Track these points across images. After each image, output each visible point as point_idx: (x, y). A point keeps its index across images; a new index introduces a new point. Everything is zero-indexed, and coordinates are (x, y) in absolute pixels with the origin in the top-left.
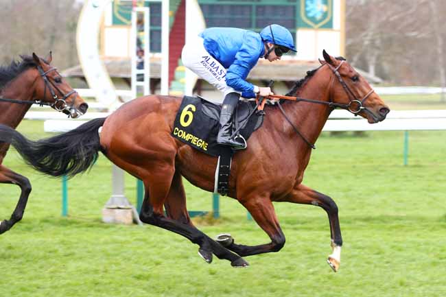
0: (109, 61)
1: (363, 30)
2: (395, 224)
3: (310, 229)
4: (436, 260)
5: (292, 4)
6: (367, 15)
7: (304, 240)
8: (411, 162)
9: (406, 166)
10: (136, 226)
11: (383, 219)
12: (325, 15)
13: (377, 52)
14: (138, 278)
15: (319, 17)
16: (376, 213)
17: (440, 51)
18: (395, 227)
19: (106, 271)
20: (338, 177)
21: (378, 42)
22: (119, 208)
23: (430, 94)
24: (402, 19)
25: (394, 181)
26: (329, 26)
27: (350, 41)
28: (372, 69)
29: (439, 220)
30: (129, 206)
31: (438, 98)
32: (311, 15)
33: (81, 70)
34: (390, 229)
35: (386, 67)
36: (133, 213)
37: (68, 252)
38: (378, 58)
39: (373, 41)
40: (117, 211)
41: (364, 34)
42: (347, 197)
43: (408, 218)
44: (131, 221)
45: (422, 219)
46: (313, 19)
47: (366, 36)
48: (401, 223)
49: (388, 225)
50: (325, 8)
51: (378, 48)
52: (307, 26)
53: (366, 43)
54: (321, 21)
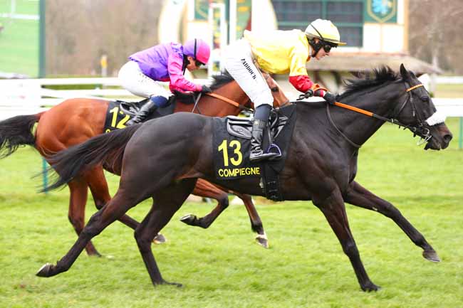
1: (426, 24)
2: (445, 203)
7: (358, 218)
9: (460, 149)
10: (205, 204)
11: (432, 199)
12: (390, 10)
13: (439, 45)
14: (202, 251)
15: (384, 12)
16: (427, 193)
18: (444, 206)
20: (397, 160)
21: (441, 36)
25: (448, 163)
26: (393, 20)
27: (414, 35)
28: (435, 61)
32: (377, 10)
34: (439, 208)
35: (449, 58)
38: (441, 50)
39: (436, 35)
41: (427, 27)
44: (201, 199)
46: (379, 15)
47: (429, 29)
48: (449, 202)
49: (437, 205)
50: (390, 4)
51: (441, 42)
52: (373, 21)
53: (430, 36)
54: (386, 15)
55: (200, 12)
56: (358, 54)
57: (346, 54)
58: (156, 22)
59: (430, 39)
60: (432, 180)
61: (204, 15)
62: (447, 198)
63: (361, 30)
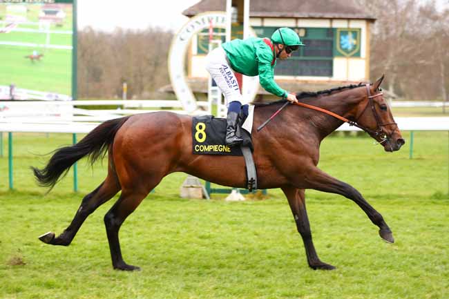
0: (194, 81)
1: (384, 58)
2: (398, 200)
3: (333, 204)
4: (426, 227)
5: (330, 38)
6: (387, 47)
7: (328, 211)
8: (415, 155)
9: (411, 158)
10: (204, 200)
11: (388, 197)
12: (355, 47)
13: (395, 75)
14: (202, 237)
15: (350, 48)
16: (383, 192)
17: (442, 75)
18: (396, 203)
19: (178, 233)
20: (359, 167)
21: (395, 68)
22: (193, 187)
23: (436, 107)
24: (413, 51)
25: (401, 169)
26: (358, 55)
27: (374, 67)
28: (391, 89)
29: (431, 198)
30: (200, 186)
31: (441, 110)
32: (344, 47)
33: (172, 88)
34: (393, 204)
35: (403, 86)
36: (203, 191)
37: (152, 218)
38: (396, 80)
39: (392, 67)
40: (191, 189)
41: (384, 62)
42: (365, 180)
43: (407, 196)
44: (201, 196)
45: (418, 197)
46: (346, 50)
47: (386, 63)
48: (402, 200)
49: (392, 202)
50: (354, 42)
51: (395, 72)
52: (342, 56)
53: (387, 68)
54: (352, 51)
55: (201, 47)
56: (329, 82)
57: (318, 81)
58: (166, 56)
59: (387, 70)
60: (386, 182)
61: (204, 49)
62: (400, 196)
63: (331, 63)
